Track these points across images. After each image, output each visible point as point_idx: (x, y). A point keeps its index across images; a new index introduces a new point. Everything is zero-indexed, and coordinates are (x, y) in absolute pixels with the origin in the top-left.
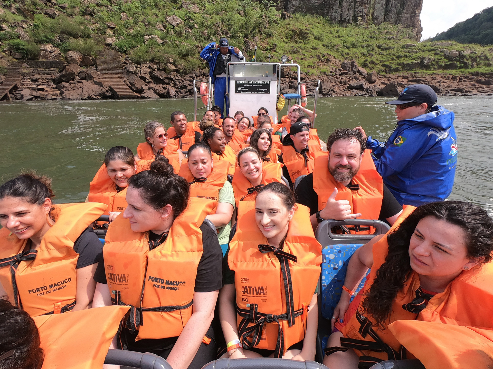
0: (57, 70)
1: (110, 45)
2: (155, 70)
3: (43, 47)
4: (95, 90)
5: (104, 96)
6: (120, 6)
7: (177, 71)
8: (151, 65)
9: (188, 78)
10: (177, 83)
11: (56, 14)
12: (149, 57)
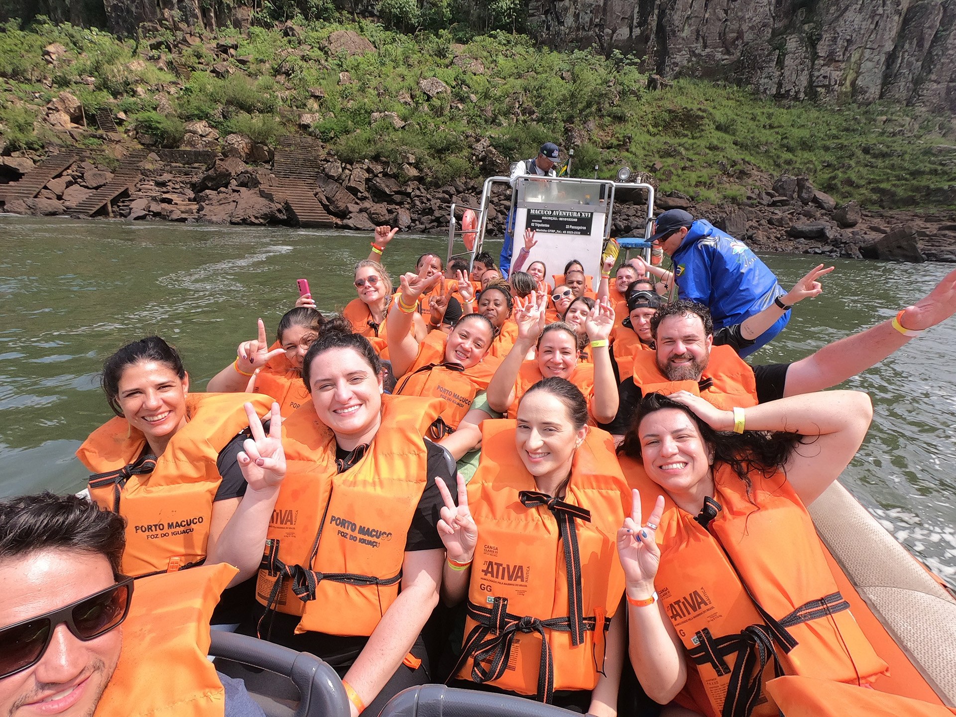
0: (204, 168)
1: (305, 127)
2: (379, 175)
3: (190, 126)
4: (257, 207)
5: (272, 221)
6: (340, 61)
7: (420, 180)
8: (371, 166)
9: (441, 195)
10: (418, 203)
11: (228, 71)
12: (371, 150)
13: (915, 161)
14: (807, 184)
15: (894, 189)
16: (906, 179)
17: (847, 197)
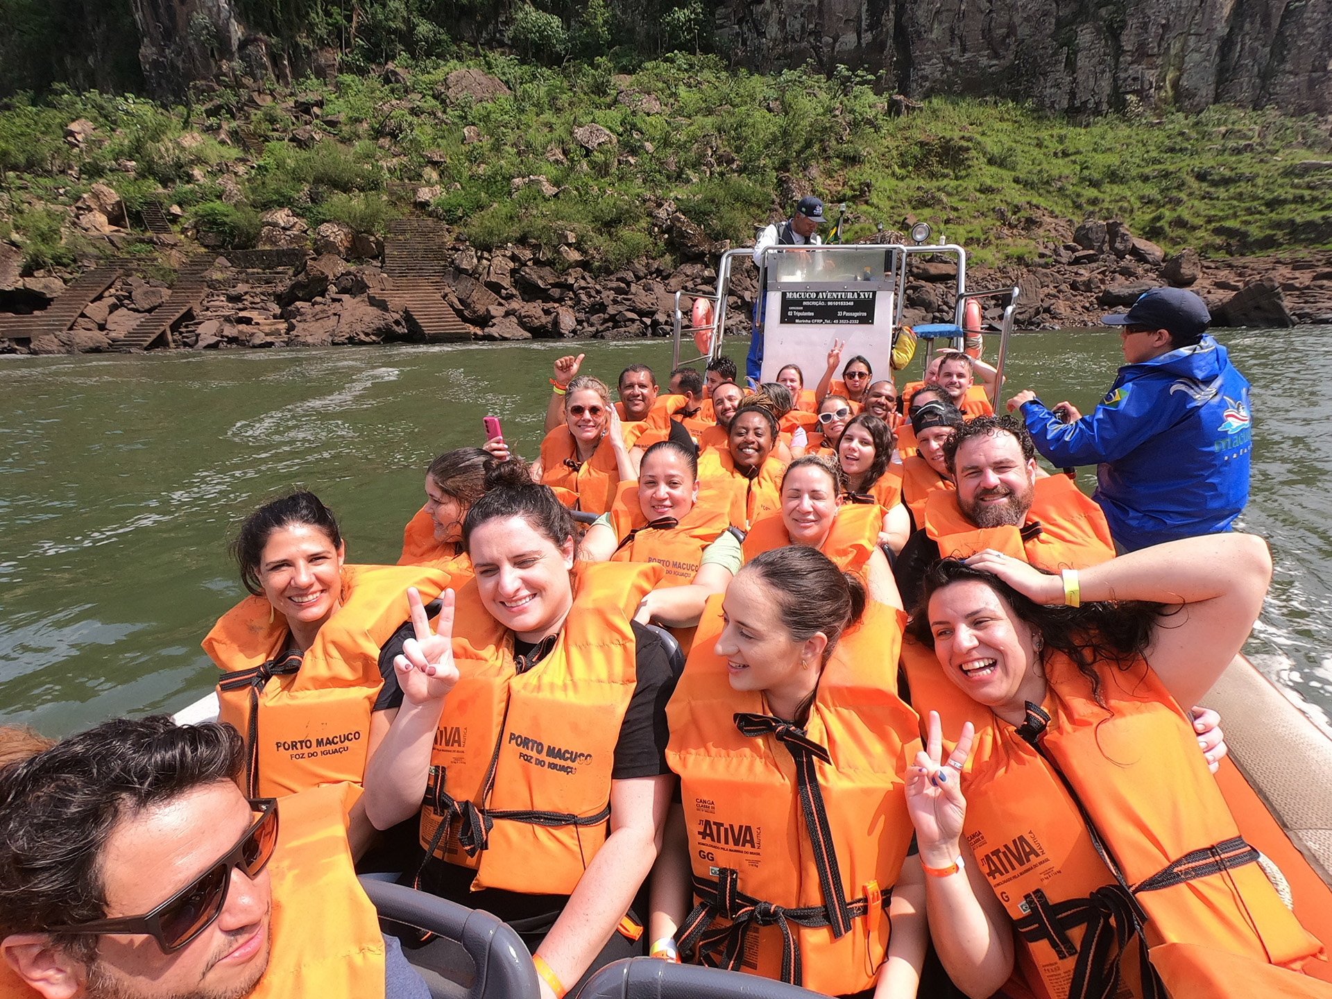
0: (291, 272)
1: (424, 205)
2: (528, 263)
3: (268, 217)
4: (366, 319)
5: (387, 337)
6: (463, 111)
7: (585, 265)
8: (516, 252)
9: (614, 285)
10: (584, 297)
11: (313, 138)
12: (515, 230)
13: (1271, 186)
14: (1122, 230)
15: (1244, 228)
16: (1260, 213)
17: (1179, 244)
